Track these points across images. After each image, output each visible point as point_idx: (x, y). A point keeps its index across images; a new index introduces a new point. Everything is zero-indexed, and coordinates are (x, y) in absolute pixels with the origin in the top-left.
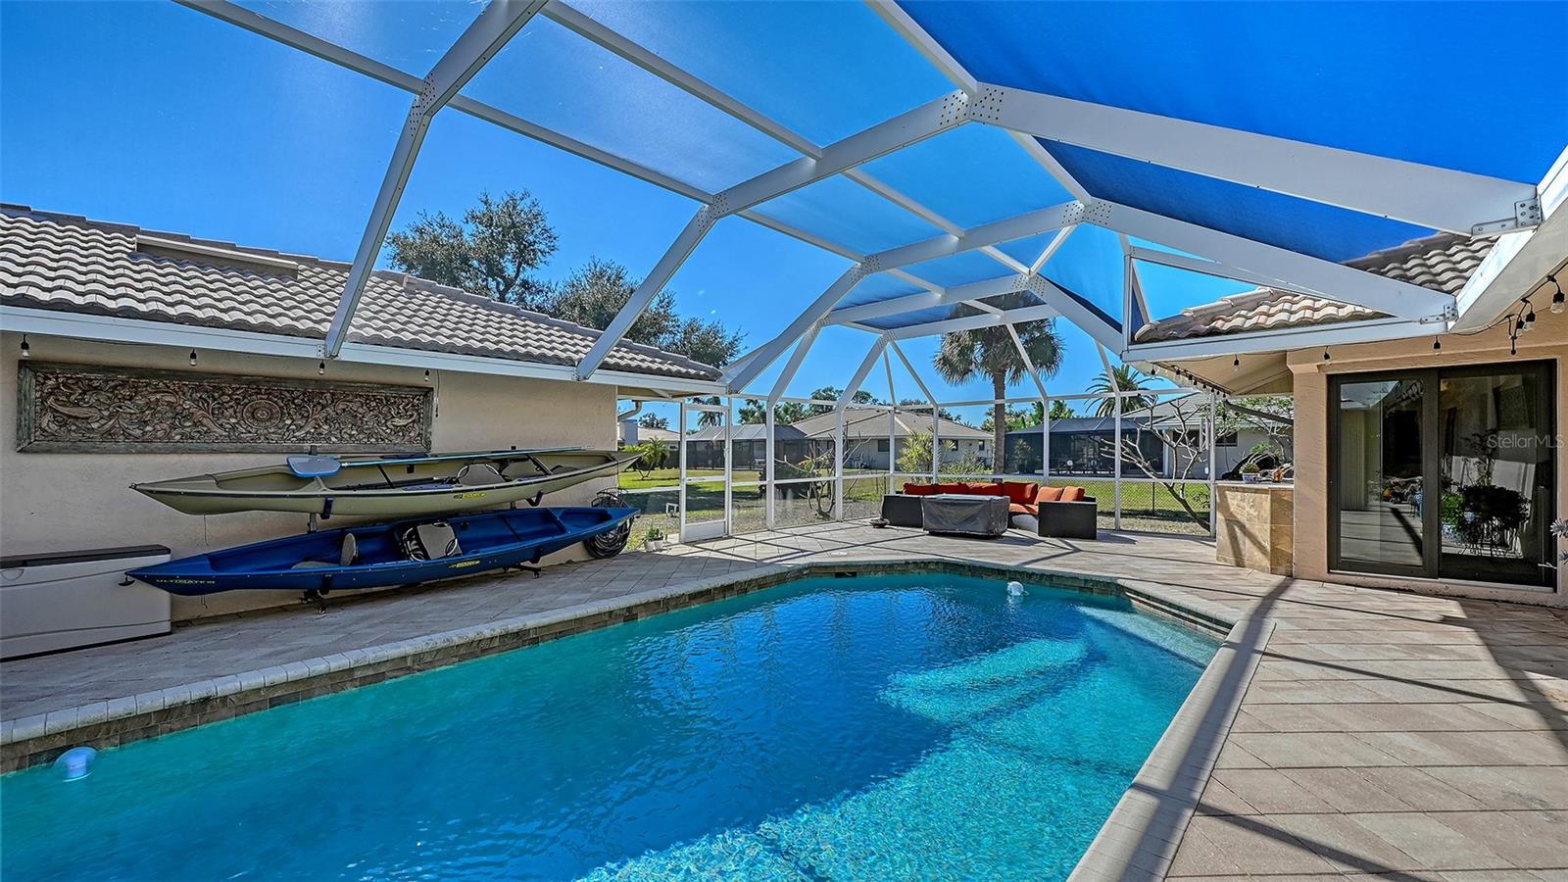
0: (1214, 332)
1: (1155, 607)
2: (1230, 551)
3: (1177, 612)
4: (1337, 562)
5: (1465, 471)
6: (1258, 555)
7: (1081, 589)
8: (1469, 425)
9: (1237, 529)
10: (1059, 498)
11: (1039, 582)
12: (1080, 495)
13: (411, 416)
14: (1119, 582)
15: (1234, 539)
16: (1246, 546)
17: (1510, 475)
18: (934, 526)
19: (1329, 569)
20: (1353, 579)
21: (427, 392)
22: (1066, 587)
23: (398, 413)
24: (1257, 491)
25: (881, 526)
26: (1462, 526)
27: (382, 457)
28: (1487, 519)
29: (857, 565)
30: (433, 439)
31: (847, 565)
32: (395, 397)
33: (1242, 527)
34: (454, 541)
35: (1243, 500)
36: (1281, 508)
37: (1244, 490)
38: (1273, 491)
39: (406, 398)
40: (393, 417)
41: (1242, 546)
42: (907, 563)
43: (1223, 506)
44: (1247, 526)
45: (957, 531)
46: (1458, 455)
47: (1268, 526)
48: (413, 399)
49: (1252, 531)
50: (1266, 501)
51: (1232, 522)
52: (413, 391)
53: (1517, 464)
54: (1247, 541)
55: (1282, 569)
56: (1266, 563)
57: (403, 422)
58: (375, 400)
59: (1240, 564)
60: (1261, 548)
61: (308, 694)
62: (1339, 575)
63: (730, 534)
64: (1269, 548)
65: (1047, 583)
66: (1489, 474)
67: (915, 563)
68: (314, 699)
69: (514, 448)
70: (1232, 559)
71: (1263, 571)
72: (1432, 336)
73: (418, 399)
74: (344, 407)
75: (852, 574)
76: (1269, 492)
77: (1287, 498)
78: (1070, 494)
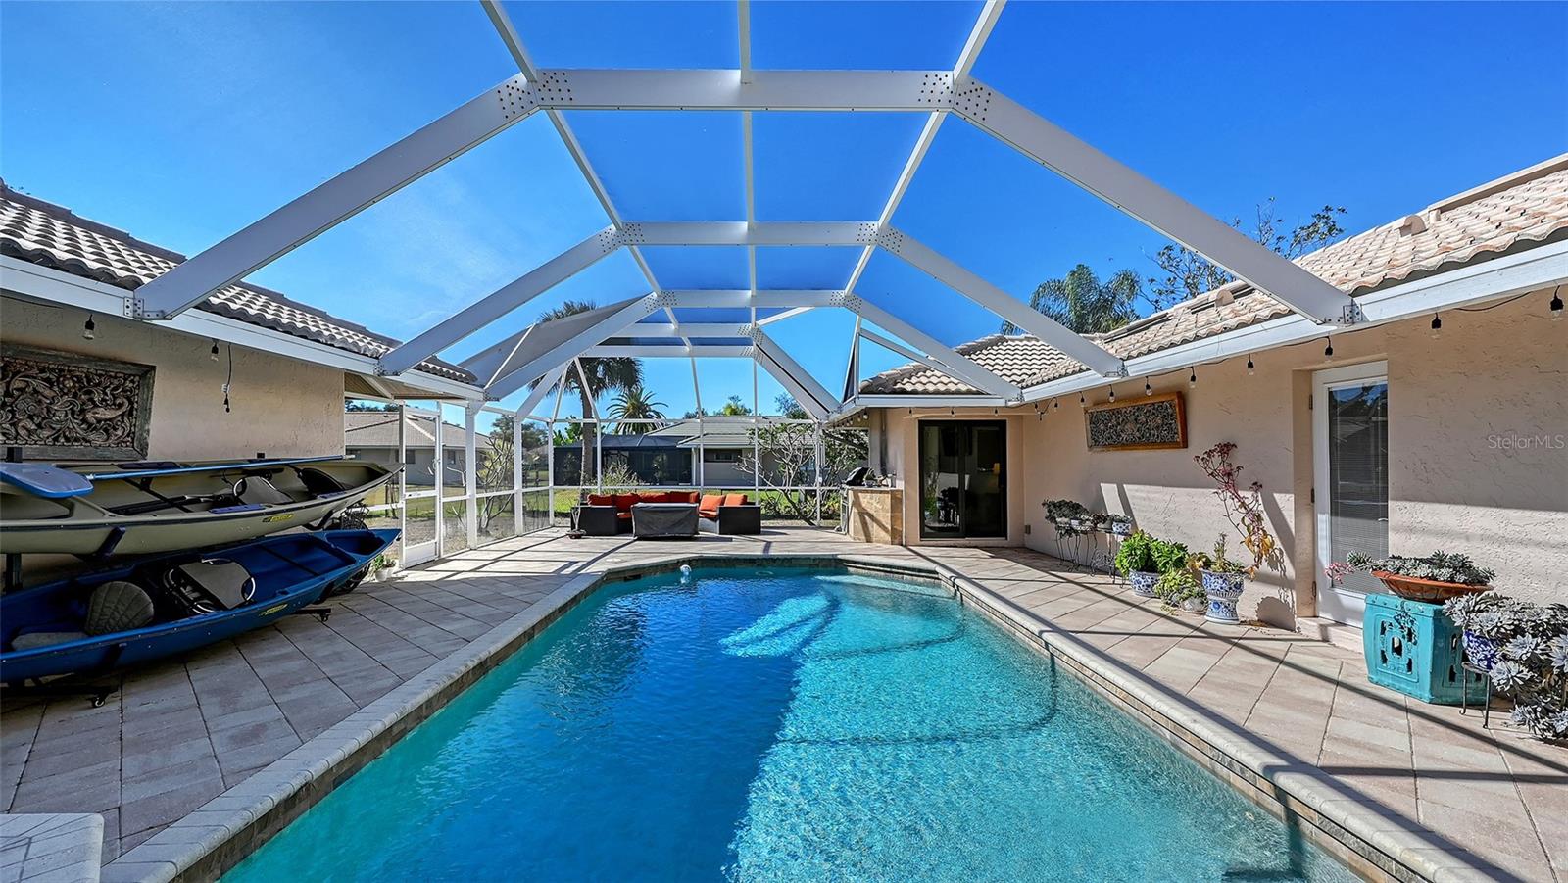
0: (903, 392)
1: (869, 569)
2: (862, 532)
3: (888, 570)
4: (925, 532)
6: (883, 534)
7: (811, 565)
9: (867, 518)
10: (723, 503)
11: (781, 566)
12: (744, 500)
13: (120, 405)
14: (839, 556)
15: (865, 525)
16: (875, 529)
18: (644, 532)
19: (921, 537)
20: (931, 543)
21: (146, 373)
22: (801, 566)
23: (103, 400)
24: (881, 492)
25: (578, 537)
27: (121, 466)
29: (642, 567)
30: (151, 441)
31: (635, 570)
32: (100, 376)
33: (871, 516)
34: (249, 580)
35: (871, 498)
36: (896, 500)
37: (872, 492)
38: (891, 491)
39: (115, 378)
40: (96, 406)
41: (871, 529)
42: (678, 561)
43: (857, 503)
44: (874, 515)
45: (667, 535)
47: (889, 514)
48: (126, 380)
49: (878, 518)
50: (887, 499)
51: (863, 514)
52: (128, 368)
54: (875, 525)
55: (897, 541)
56: (890, 540)
57: (108, 414)
58: (71, 379)
59: (869, 540)
60: (884, 529)
61: (357, 768)
62: (926, 541)
63: (443, 556)
64: (889, 529)
65: (787, 565)
67: (684, 560)
68: (362, 770)
69: (261, 455)
70: (864, 537)
71: (886, 543)
72: (992, 407)
73: (133, 382)
74: (22, 385)
75: (637, 577)
76: (887, 492)
77: (899, 496)
78: (734, 500)
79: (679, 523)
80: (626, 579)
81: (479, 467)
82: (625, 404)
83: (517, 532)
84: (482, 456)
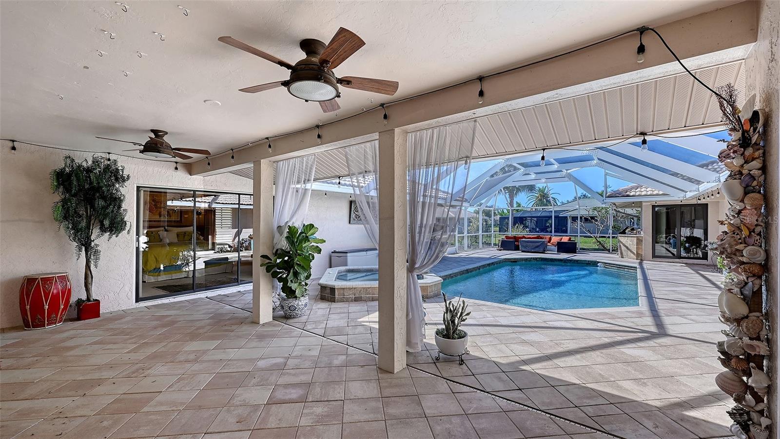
4: (654, 256)
5: (685, 232)
6: (631, 255)
8: (687, 218)
10: (561, 240)
12: (570, 239)
17: (698, 233)
18: (524, 249)
19: (653, 257)
20: (658, 260)
24: (632, 237)
25: (500, 250)
26: (685, 248)
28: (692, 246)
29: (517, 259)
31: (515, 259)
33: (627, 247)
35: (628, 240)
36: (639, 241)
37: (628, 237)
38: (637, 237)
42: (531, 258)
44: (629, 247)
45: (533, 251)
46: (684, 227)
47: (635, 246)
49: (631, 249)
50: (635, 240)
53: (700, 230)
54: (629, 251)
55: (639, 258)
56: (635, 257)
60: (633, 253)
62: (655, 259)
64: (636, 253)
66: (693, 233)
67: (534, 258)
71: (634, 259)
75: (516, 262)
76: (635, 237)
77: (641, 239)
78: (565, 239)
79: (537, 247)
80: (511, 262)
81: (469, 226)
82: (537, 195)
83: (480, 248)
84: (470, 221)
